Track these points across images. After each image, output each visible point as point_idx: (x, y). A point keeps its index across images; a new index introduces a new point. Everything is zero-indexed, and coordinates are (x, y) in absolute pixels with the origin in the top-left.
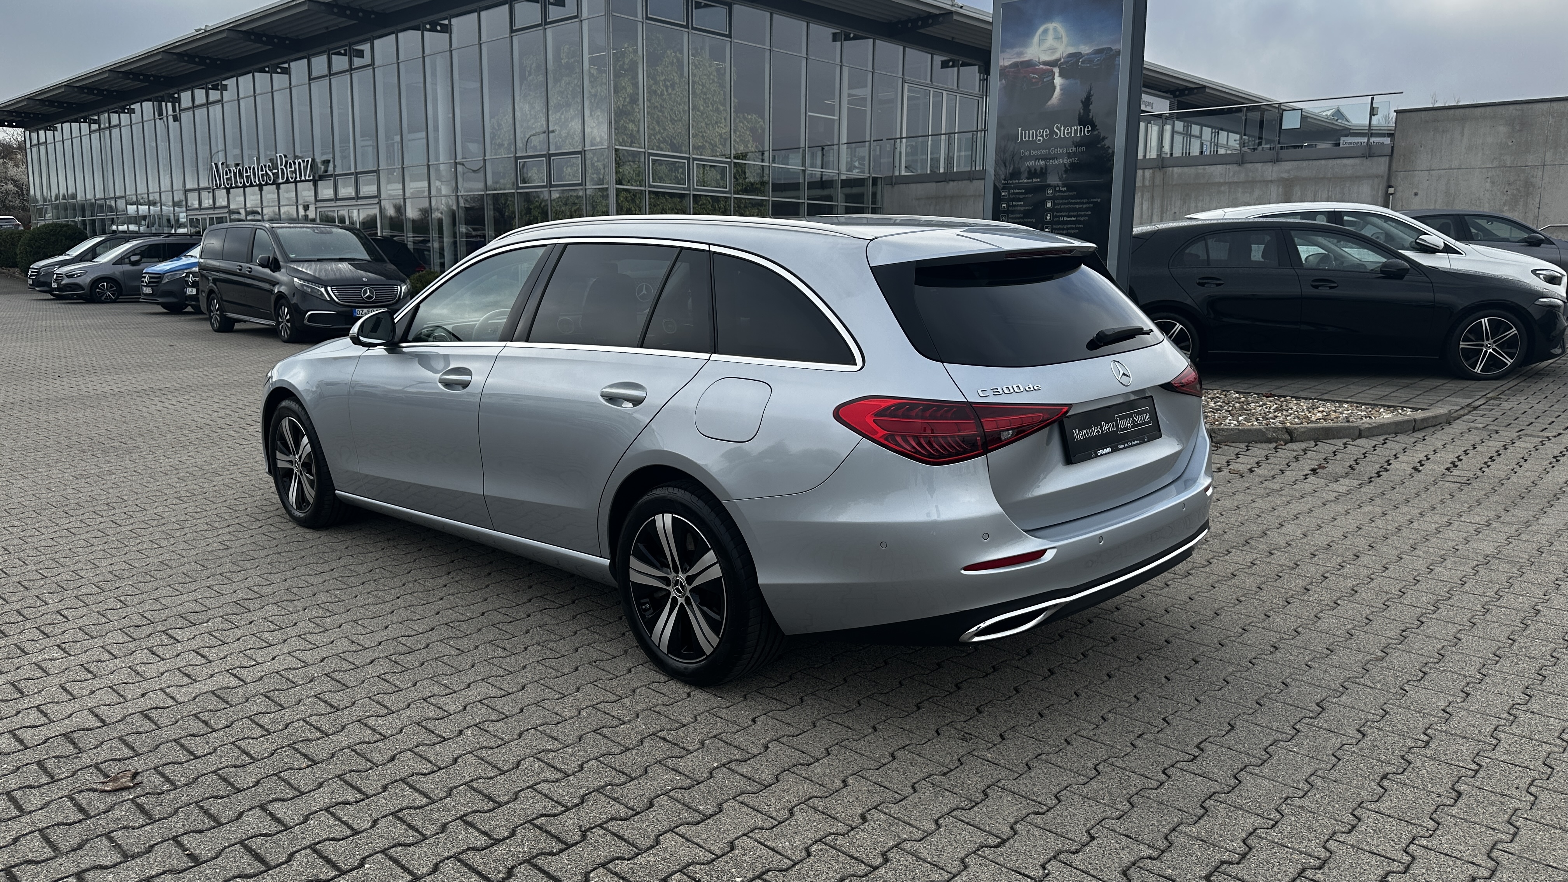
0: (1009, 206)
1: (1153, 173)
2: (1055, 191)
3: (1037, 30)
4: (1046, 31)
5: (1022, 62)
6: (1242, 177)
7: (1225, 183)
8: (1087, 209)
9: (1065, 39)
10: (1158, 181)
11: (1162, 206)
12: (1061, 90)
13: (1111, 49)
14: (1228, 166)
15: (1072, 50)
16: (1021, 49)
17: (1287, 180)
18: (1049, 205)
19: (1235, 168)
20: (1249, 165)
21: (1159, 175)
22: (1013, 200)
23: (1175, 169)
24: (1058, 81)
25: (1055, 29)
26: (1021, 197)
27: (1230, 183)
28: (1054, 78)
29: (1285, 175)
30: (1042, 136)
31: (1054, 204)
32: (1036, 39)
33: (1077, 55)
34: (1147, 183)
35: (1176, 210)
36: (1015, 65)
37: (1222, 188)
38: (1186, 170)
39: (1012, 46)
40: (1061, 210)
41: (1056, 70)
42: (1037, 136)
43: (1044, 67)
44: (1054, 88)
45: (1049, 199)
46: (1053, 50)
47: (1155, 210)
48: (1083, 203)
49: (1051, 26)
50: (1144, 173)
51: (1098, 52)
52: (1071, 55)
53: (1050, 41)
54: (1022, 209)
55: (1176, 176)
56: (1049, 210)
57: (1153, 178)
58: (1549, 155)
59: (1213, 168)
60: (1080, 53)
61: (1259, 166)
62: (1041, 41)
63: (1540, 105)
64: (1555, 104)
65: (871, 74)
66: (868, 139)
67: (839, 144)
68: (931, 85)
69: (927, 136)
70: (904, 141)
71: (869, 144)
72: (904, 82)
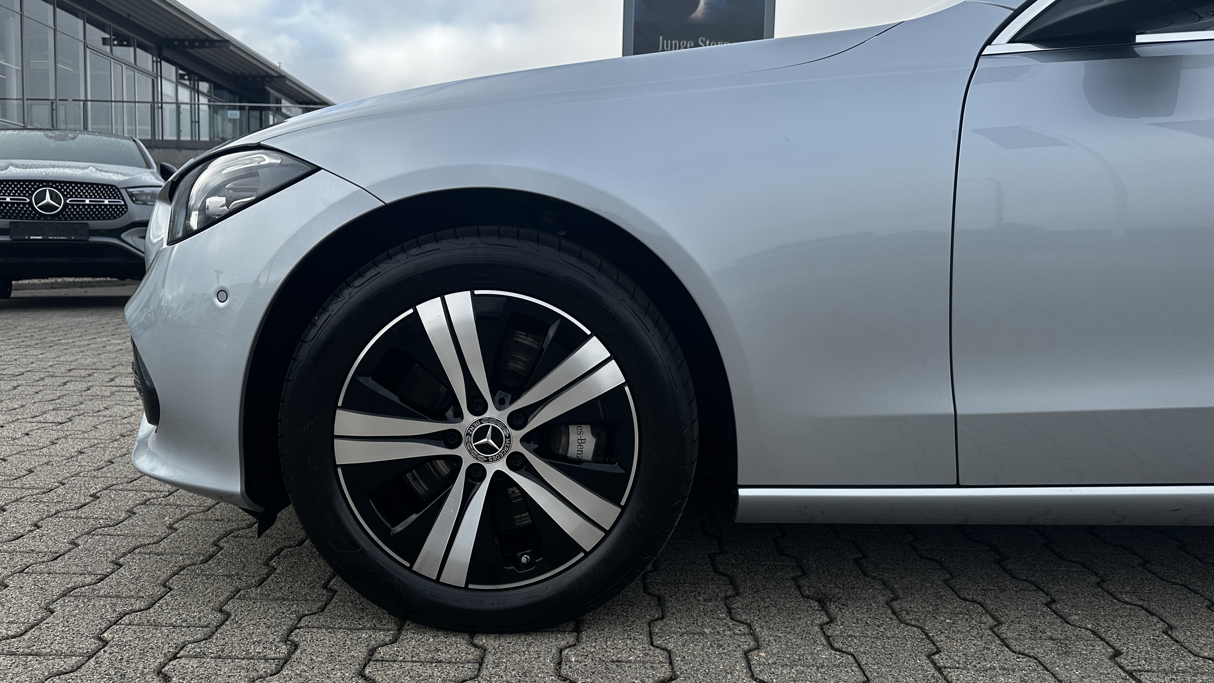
65: (52, 31)
66: (52, 97)
67: (23, 99)
68: (111, 56)
69: (112, 101)
70: (89, 103)
71: (52, 103)
72: (86, 46)
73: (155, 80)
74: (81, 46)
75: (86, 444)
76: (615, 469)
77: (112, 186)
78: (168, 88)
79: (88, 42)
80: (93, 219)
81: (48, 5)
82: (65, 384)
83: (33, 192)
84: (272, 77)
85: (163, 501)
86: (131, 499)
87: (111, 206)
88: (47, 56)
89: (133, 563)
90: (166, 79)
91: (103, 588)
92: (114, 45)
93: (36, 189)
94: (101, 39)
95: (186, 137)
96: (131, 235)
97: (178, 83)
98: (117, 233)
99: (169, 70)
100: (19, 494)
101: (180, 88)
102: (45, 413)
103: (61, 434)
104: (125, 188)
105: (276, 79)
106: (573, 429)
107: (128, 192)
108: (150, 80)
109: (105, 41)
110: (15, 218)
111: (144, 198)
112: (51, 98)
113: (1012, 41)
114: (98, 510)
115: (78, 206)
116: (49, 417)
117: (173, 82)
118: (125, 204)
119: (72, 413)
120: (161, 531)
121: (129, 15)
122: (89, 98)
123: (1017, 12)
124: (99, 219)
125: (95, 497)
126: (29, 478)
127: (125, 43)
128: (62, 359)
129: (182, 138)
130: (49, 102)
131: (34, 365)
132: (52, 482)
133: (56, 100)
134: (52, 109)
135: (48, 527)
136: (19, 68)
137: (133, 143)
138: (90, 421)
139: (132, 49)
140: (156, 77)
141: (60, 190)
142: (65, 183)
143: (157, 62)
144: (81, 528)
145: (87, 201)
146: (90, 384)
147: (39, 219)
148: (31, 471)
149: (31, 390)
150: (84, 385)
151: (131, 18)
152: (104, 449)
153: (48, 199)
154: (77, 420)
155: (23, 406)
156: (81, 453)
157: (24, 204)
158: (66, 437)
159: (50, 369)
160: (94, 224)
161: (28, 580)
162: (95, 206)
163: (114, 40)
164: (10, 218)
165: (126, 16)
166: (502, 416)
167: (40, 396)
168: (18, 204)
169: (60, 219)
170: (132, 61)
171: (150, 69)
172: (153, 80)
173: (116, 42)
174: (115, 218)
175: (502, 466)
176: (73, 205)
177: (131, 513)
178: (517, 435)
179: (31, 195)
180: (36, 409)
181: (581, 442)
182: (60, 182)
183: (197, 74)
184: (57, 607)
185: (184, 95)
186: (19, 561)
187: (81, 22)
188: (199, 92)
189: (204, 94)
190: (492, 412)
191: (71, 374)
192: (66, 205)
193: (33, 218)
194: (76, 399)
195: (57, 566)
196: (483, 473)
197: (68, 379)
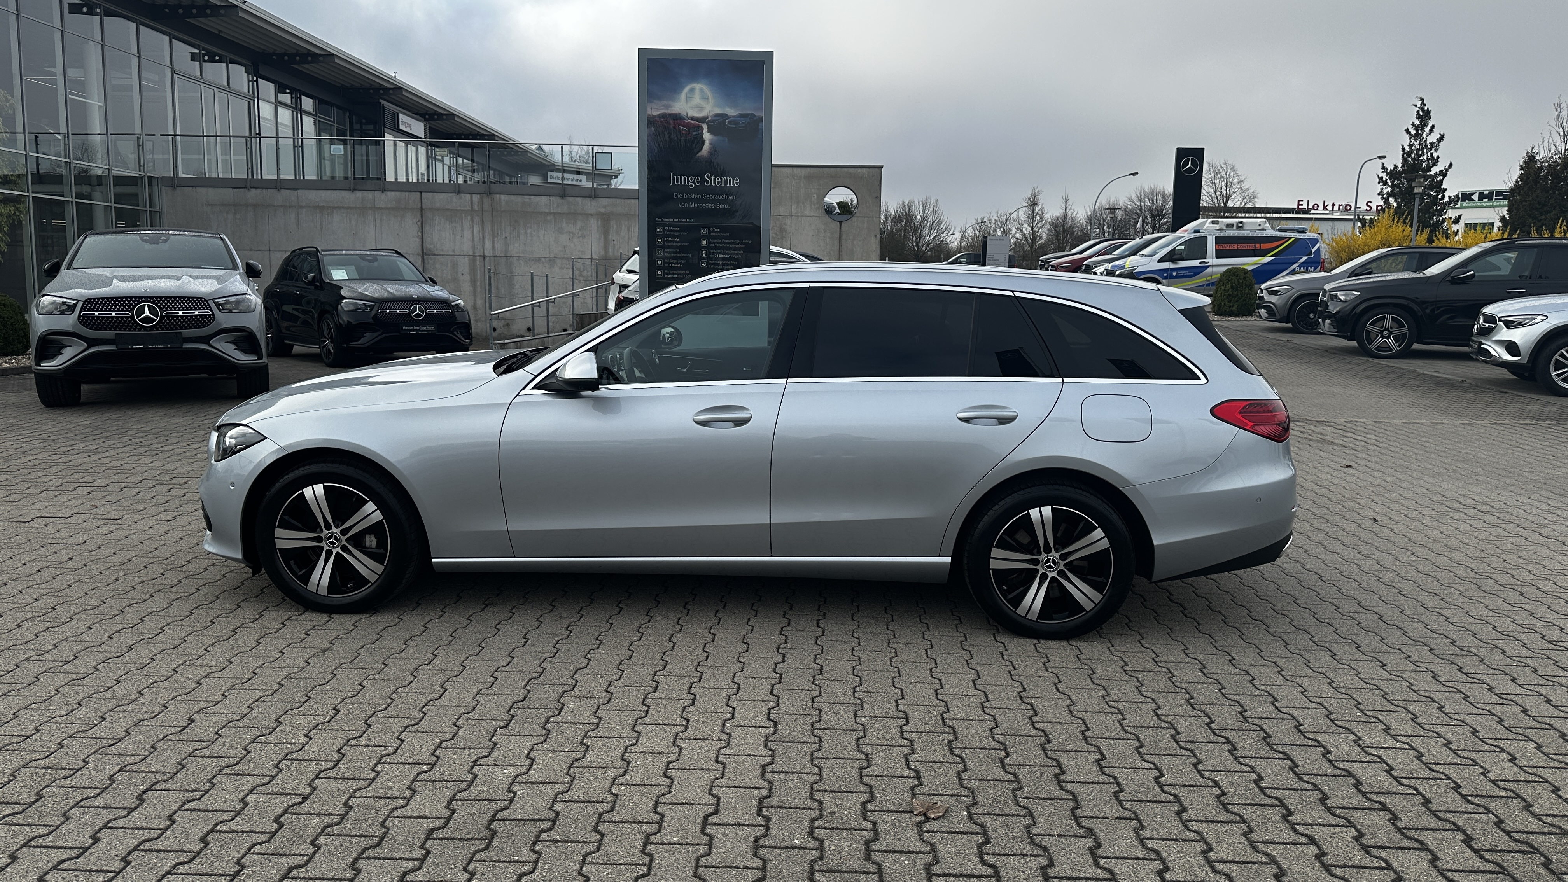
0: (664, 241)
1: (481, 198)
2: (709, 231)
3: (683, 88)
4: (692, 90)
5: (670, 115)
6: (565, 209)
7: (551, 213)
8: (739, 249)
9: (711, 100)
10: (486, 206)
11: (493, 231)
12: (711, 144)
13: (755, 116)
14: (552, 198)
15: (718, 111)
16: (671, 103)
17: (604, 214)
18: (704, 243)
19: (557, 200)
20: (571, 199)
21: (487, 201)
22: (668, 236)
23: (502, 196)
24: (707, 136)
25: (701, 90)
26: (677, 234)
27: (554, 214)
28: (702, 133)
29: (603, 210)
30: (694, 182)
31: (709, 243)
32: (683, 95)
33: (724, 116)
34: (476, 207)
35: (507, 235)
36: (664, 116)
37: (548, 218)
38: (513, 198)
39: (659, 98)
40: (716, 248)
41: (705, 126)
42: (688, 181)
43: (693, 122)
44: (703, 142)
45: (704, 237)
46: (701, 108)
47: (486, 234)
48: (736, 243)
49: (698, 86)
50: (471, 198)
51: (742, 116)
52: (717, 115)
53: (697, 100)
54: (678, 244)
55: (503, 203)
56: (704, 248)
57: (481, 203)
58: (794, 207)
59: (538, 199)
60: (726, 115)
61: (579, 199)
62: (688, 99)
63: (786, 169)
64: (795, 170)
65: (136, 59)
66: (138, 131)
67: (107, 134)
68: (201, 79)
69: (203, 136)
70: (179, 138)
71: (138, 138)
72: (173, 72)
73: (252, 102)
74: (168, 72)
75: (184, 534)
76: (382, 551)
77: (201, 298)
78: (266, 110)
79: (175, 67)
80: (186, 328)
81: (130, 23)
82: (169, 490)
83: (134, 307)
84: (387, 89)
85: (222, 564)
86: (206, 563)
87: (201, 316)
88: (131, 74)
89: (205, 590)
90: (263, 100)
91: (192, 597)
92: (205, 61)
93: (137, 305)
94: (189, 55)
95: (288, 174)
96: (219, 341)
97: (278, 103)
98: (206, 340)
99: (267, 88)
100: (152, 560)
101: (280, 109)
102: (159, 513)
103: (170, 528)
104: (213, 299)
105: (391, 92)
106: (367, 536)
107: (215, 303)
108: (246, 103)
109: (194, 57)
110: (120, 330)
111: (229, 306)
112: (137, 133)
113: (533, 388)
114: (190, 568)
115: (172, 317)
116: (162, 516)
117: (271, 103)
118: (213, 314)
119: (175, 514)
120: (218, 577)
121: (220, 31)
122: (178, 133)
123: (537, 376)
124: (191, 328)
125: (189, 562)
126: (156, 552)
127: (217, 58)
128: (165, 468)
129: (282, 177)
130: (135, 137)
131: (147, 474)
132: (168, 555)
133: (142, 135)
134: (139, 146)
135: (168, 575)
136: (102, 104)
137: (220, 242)
138: (187, 519)
139: (224, 65)
140: (253, 99)
141: (156, 305)
142: (161, 297)
143: (253, 81)
144: (182, 575)
145: (180, 313)
146: (186, 491)
147: (140, 330)
148: (156, 549)
149: (149, 496)
150: (183, 492)
151: (222, 35)
152: (194, 537)
153: (147, 313)
154: (178, 518)
155: (145, 509)
156: (182, 539)
157: (127, 318)
158: (173, 530)
159: (158, 478)
160: (187, 333)
161: (162, 595)
162: (187, 316)
163: (204, 55)
164: (115, 330)
165: (217, 32)
166: (338, 531)
167: (154, 501)
168: (122, 318)
169: (157, 330)
170: (225, 84)
171: (246, 91)
172: (249, 103)
173: (206, 58)
174: (204, 326)
175: (339, 550)
176: (168, 317)
177: (206, 569)
178: (344, 538)
179: (133, 309)
180: (153, 510)
181: (371, 541)
182: (157, 297)
183: (299, 91)
184: (174, 603)
185: (285, 115)
186: (157, 588)
187: (167, 38)
188: (301, 111)
189: (308, 113)
190: (334, 529)
191: (173, 482)
192: (162, 317)
193: (135, 330)
194: (177, 503)
195: (173, 589)
196: (331, 552)
197: (171, 486)
